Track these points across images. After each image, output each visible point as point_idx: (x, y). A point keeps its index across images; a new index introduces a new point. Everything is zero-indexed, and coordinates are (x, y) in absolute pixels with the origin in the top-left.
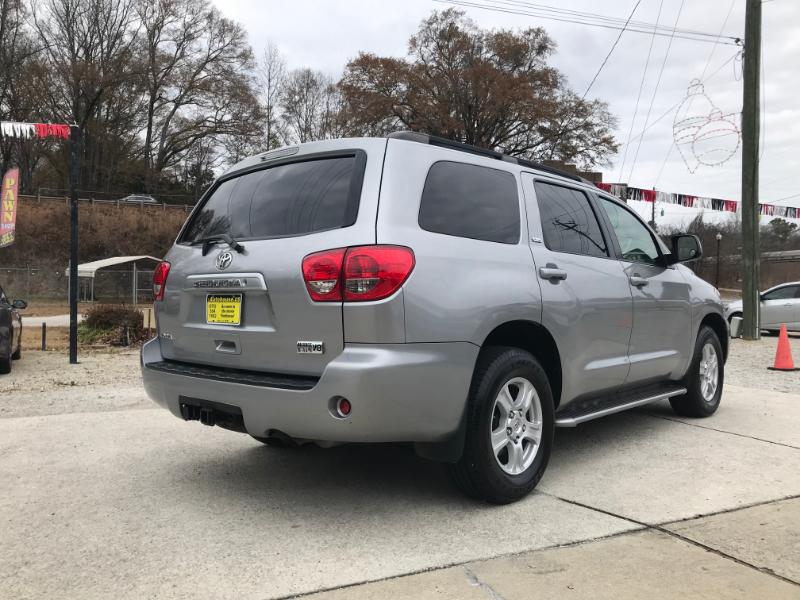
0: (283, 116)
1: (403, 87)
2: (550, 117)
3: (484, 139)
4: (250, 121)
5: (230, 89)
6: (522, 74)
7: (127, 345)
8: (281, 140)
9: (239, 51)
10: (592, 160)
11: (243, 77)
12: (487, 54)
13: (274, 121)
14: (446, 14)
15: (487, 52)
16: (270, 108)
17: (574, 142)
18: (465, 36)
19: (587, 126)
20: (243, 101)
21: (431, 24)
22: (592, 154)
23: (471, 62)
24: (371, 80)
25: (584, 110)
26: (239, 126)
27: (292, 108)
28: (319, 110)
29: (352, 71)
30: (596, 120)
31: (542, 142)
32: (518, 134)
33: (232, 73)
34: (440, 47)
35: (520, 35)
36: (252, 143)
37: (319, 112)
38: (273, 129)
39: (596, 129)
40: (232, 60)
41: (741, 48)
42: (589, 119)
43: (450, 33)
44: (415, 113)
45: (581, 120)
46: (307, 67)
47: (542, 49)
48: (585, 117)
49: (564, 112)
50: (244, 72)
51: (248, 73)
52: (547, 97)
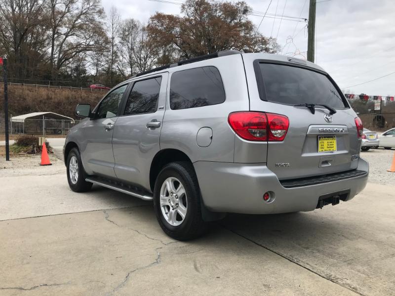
0: (120, 42)
1: (178, 29)
2: (249, 45)
4: (103, 45)
5: (94, 28)
6: (236, 24)
7: (35, 153)
8: (119, 54)
9: (97, 9)
11: (100, 23)
12: (219, 14)
13: (116, 45)
15: (219, 12)
16: (113, 38)
18: (208, 4)
19: (266, 49)
20: (100, 35)
23: (211, 17)
24: (162, 25)
25: (265, 41)
26: (97, 47)
27: (124, 38)
28: (138, 39)
29: (153, 21)
30: (271, 47)
33: (94, 20)
34: (196, 10)
35: (234, 5)
36: (104, 56)
37: (138, 41)
38: (115, 48)
39: (271, 51)
40: (94, 14)
41: (307, 23)
42: (268, 46)
43: (201, 3)
44: (184, 42)
45: (264, 46)
46: (132, 18)
47: (245, 11)
48: (266, 45)
49: (256, 42)
50: (100, 20)
51: (102, 21)
52: (248, 35)
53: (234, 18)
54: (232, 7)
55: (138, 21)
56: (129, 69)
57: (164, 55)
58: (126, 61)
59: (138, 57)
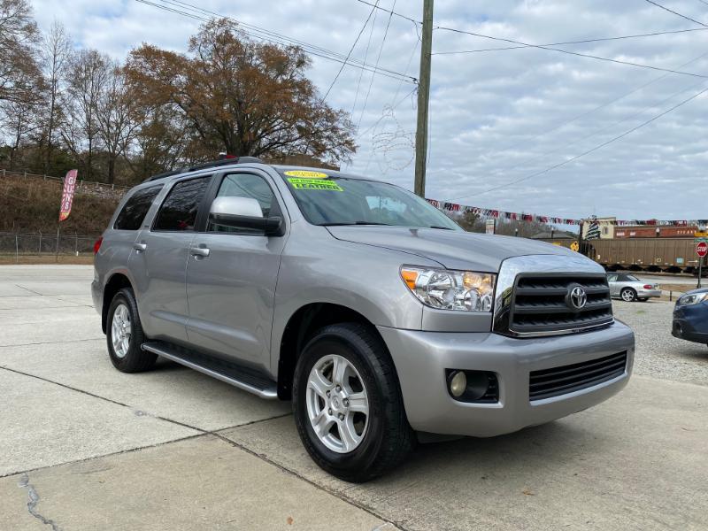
0: (69, 90)
1: (182, 78)
2: (306, 119)
3: (252, 131)
4: (34, 91)
5: (14, 58)
6: (284, 81)
8: (65, 111)
9: (24, 24)
10: (337, 157)
11: (28, 49)
12: (256, 61)
13: (60, 94)
14: (222, 23)
15: (257, 59)
16: (55, 81)
17: (324, 141)
18: (238, 43)
19: (334, 130)
20: (26, 71)
21: (209, 28)
22: (337, 151)
23: (243, 65)
24: (153, 68)
25: (332, 116)
26: (21, 94)
27: (78, 83)
28: (105, 89)
29: (135, 58)
30: (341, 126)
31: (300, 138)
32: (280, 129)
33: (15, 43)
34: (217, 50)
35: (283, 49)
36: (35, 111)
37: (105, 90)
38: (58, 101)
39: (341, 133)
40: (16, 31)
41: (417, 86)
42: (336, 124)
43: (226, 39)
44: (193, 102)
45: (329, 124)
46: (93, 49)
47: (301, 63)
48: (333, 122)
49: (317, 116)
50: (29, 45)
51: (33, 46)
52: (304, 103)
53: (281, 72)
54: (280, 52)
55: (106, 56)
56: (86, 141)
57: (155, 122)
58: (79, 126)
59: (105, 121)
